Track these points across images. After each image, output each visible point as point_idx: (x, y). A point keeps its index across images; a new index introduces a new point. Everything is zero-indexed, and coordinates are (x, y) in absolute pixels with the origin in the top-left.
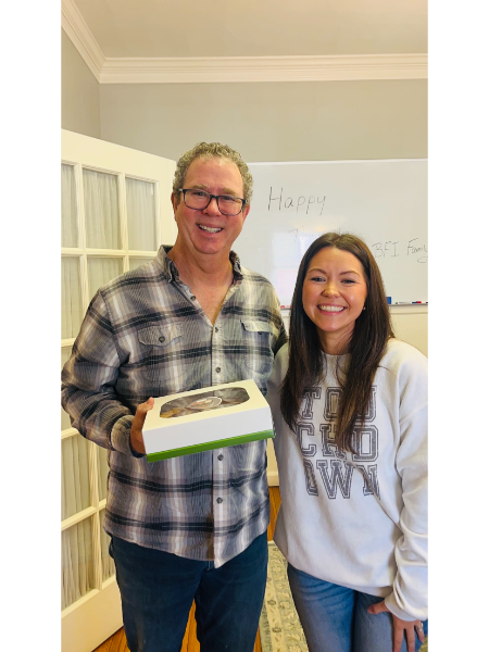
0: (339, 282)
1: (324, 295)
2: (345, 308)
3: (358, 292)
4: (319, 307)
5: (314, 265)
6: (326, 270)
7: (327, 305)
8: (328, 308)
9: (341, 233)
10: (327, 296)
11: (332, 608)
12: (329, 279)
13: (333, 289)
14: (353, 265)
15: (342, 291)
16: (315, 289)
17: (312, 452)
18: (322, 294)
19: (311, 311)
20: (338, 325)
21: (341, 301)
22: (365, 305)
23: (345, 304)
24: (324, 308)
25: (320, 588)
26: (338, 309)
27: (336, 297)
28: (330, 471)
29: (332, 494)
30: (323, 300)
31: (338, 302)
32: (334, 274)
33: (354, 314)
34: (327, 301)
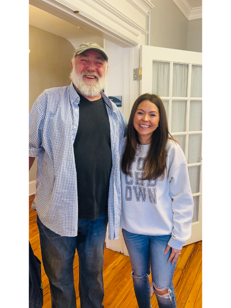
0: (149, 116)
1: (143, 120)
2: (150, 126)
3: (156, 120)
4: (139, 125)
5: (140, 107)
6: (144, 110)
8: (143, 126)
9: (151, 94)
10: (144, 121)
11: (137, 244)
12: (145, 114)
13: (147, 118)
14: (154, 108)
15: (150, 119)
16: (139, 117)
17: (132, 183)
19: (136, 127)
20: (146, 132)
22: (159, 125)
23: (151, 125)
24: (142, 126)
25: (133, 236)
26: (147, 126)
27: (147, 122)
28: (138, 191)
29: (138, 199)
30: (142, 122)
31: (148, 124)
32: (147, 112)
33: (154, 129)
34: (143, 123)
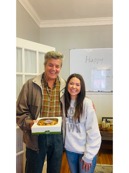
0: (76, 85)
3: (79, 88)
6: (73, 82)
7: (73, 90)
8: (73, 91)
9: (77, 74)
10: (73, 88)
16: (71, 86)
17: (66, 121)
18: (72, 87)
19: (69, 91)
20: (74, 94)
21: (76, 90)
24: (72, 90)
27: (75, 88)
28: (70, 126)
29: (69, 131)
32: (75, 83)
33: (78, 92)
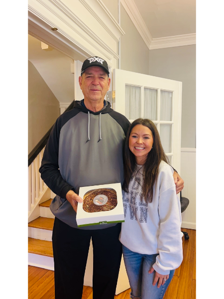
0: (143, 138)
1: (137, 143)
2: (144, 148)
3: (150, 142)
4: (135, 147)
6: (138, 133)
8: (138, 148)
10: (138, 144)
12: (139, 137)
13: (141, 141)
14: (147, 131)
15: (144, 142)
16: (133, 141)
17: (128, 201)
19: (132, 149)
20: (141, 154)
22: (153, 146)
26: (142, 148)
27: (141, 144)
29: (132, 217)
30: (136, 145)
31: (142, 146)
32: (141, 135)
33: (148, 150)
34: (138, 145)
